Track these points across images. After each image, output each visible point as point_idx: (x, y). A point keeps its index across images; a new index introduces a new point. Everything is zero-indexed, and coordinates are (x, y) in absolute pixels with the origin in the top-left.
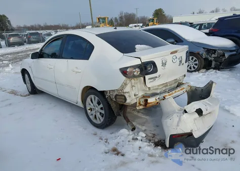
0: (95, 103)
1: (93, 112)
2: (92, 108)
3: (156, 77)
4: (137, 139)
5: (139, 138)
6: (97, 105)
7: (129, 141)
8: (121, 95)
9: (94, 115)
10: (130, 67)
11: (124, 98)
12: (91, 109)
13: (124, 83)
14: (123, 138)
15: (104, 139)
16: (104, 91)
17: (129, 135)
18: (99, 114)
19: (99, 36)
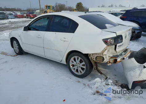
0: (78, 61)
1: (75, 67)
2: (75, 64)
3: (121, 45)
4: (109, 84)
5: (110, 83)
6: (79, 63)
7: (104, 86)
8: (101, 57)
9: (75, 70)
10: (110, 38)
11: (102, 58)
12: (73, 66)
13: (105, 49)
14: (99, 84)
15: (87, 85)
16: (88, 54)
17: (102, 82)
18: (80, 68)
19: (80, 17)
